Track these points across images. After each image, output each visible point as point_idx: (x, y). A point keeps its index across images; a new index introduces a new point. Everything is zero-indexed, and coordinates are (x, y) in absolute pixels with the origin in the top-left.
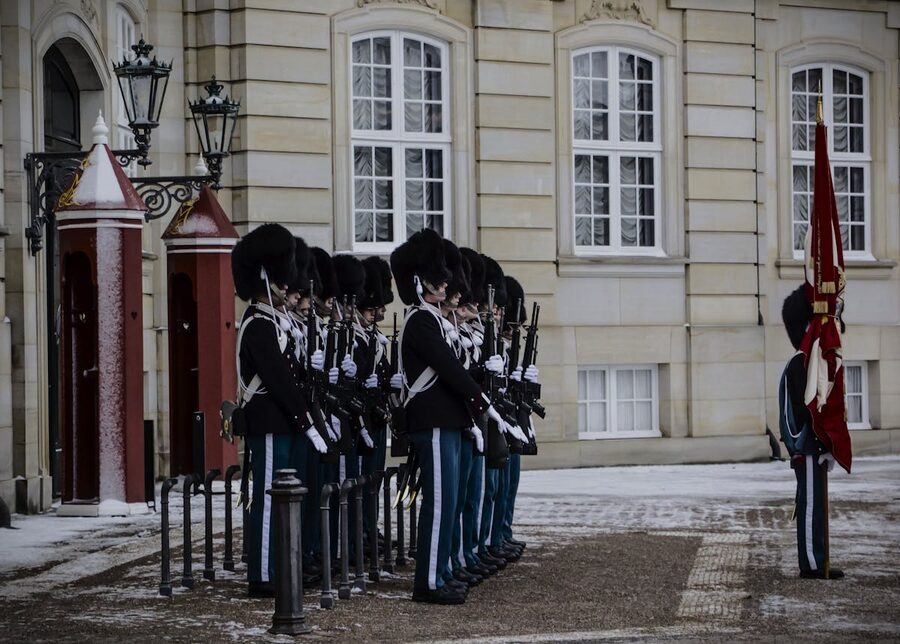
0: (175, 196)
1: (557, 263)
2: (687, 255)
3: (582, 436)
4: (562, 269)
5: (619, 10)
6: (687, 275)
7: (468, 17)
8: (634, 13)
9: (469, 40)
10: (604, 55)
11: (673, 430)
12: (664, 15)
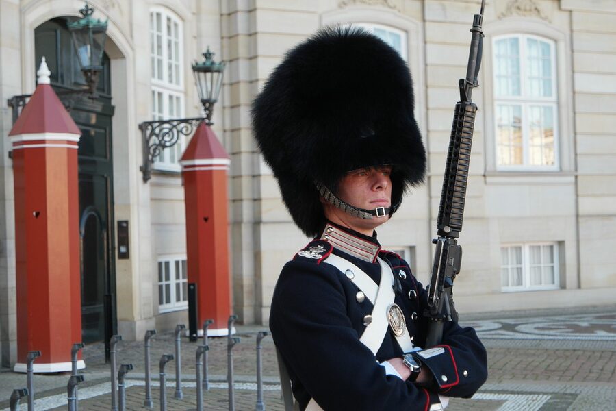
0: (181, 131)
1: (484, 176)
2: (576, 169)
3: (504, 289)
4: (488, 179)
5: (525, 10)
6: (576, 183)
7: (420, 15)
8: (536, 12)
9: (420, 29)
10: (517, 40)
11: (568, 284)
12: (557, 14)
